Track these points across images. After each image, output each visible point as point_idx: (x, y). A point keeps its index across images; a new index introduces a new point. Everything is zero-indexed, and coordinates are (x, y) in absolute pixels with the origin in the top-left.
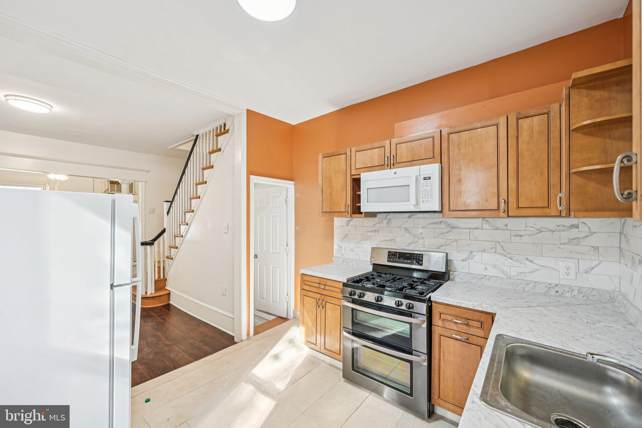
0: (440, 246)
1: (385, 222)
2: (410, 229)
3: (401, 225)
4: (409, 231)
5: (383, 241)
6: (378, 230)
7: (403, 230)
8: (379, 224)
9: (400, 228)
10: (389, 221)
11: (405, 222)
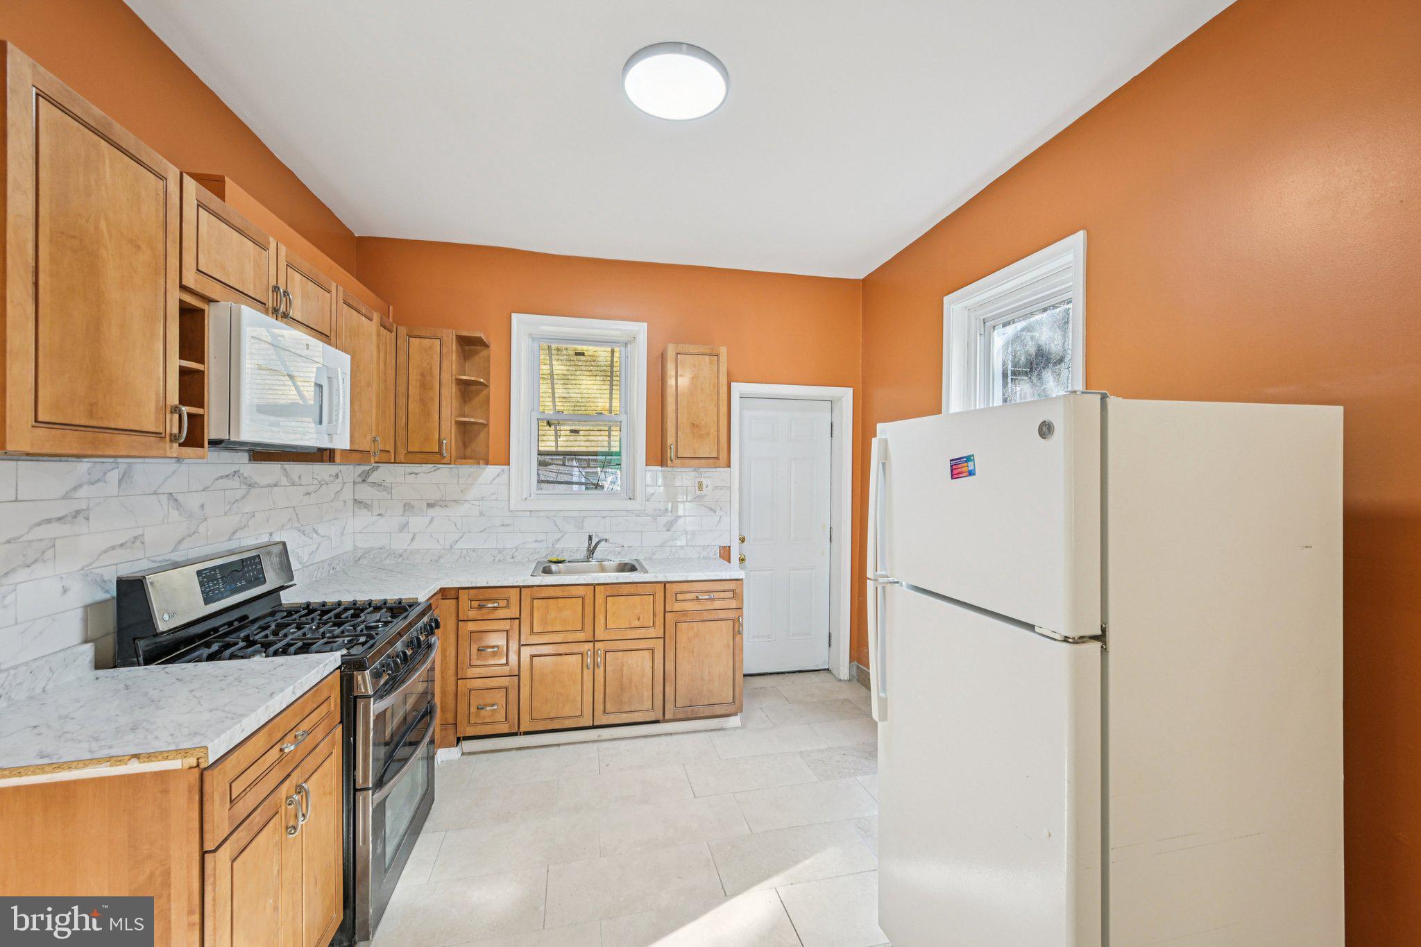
0: (234, 533)
1: (114, 476)
2: (180, 497)
3: (158, 488)
4: (179, 504)
5: (106, 551)
6: (88, 509)
7: (164, 499)
8: (93, 484)
9: (156, 496)
10: (124, 474)
11: (170, 476)
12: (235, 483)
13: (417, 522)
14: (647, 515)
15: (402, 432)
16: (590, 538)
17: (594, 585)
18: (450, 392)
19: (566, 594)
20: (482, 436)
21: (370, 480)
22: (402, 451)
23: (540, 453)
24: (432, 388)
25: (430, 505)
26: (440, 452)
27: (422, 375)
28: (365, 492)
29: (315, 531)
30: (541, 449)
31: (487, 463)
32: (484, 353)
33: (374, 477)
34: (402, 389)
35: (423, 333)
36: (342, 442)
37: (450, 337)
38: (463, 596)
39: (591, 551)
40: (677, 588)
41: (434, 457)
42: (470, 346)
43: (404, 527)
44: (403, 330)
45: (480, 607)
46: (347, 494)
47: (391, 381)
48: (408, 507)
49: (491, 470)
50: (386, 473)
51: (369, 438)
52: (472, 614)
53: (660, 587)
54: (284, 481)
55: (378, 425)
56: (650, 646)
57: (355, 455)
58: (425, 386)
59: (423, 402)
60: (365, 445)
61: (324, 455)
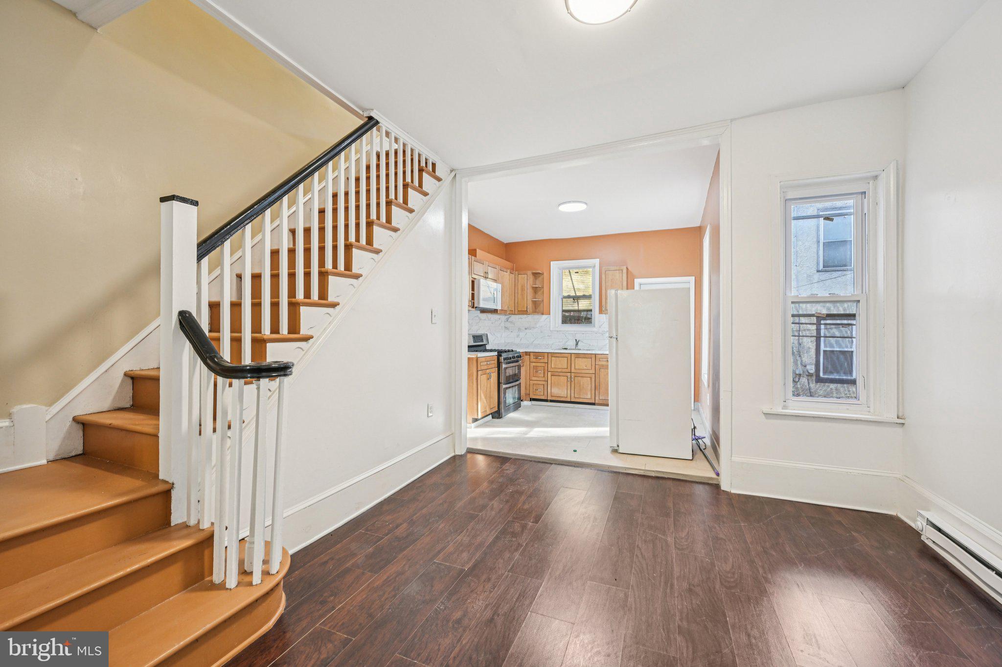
12: (477, 318)
13: (522, 334)
14: (600, 333)
15: (516, 305)
16: (576, 340)
17: (571, 354)
18: (530, 292)
19: (562, 356)
20: (542, 305)
21: (509, 321)
22: (516, 311)
23: (563, 311)
24: (525, 290)
25: (526, 329)
26: (527, 311)
27: (522, 286)
28: (508, 325)
29: (494, 334)
30: (564, 308)
31: (543, 314)
32: (542, 277)
33: (510, 320)
34: (516, 291)
35: (522, 273)
36: (499, 308)
37: (529, 273)
38: (532, 354)
39: (577, 344)
40: (600, 356)
41: (525, 312)
42: (536, 275)
43: (518, 336)
44: (516, 272)
45: (536, 358)
46: (503, 325)
47: (513, 289)
48: (519, 329)
49: (544, 317)
50: (514, 318)
51: (507, 307)
52: (534, 360)
53: (594, 356)
54: (487, 319)
55: (509, 302)
56: (590, 376)
57: (503, 312)
58: (523, 290)
59: (522, 295)
60: (506, 308)
61: (495, 311)
